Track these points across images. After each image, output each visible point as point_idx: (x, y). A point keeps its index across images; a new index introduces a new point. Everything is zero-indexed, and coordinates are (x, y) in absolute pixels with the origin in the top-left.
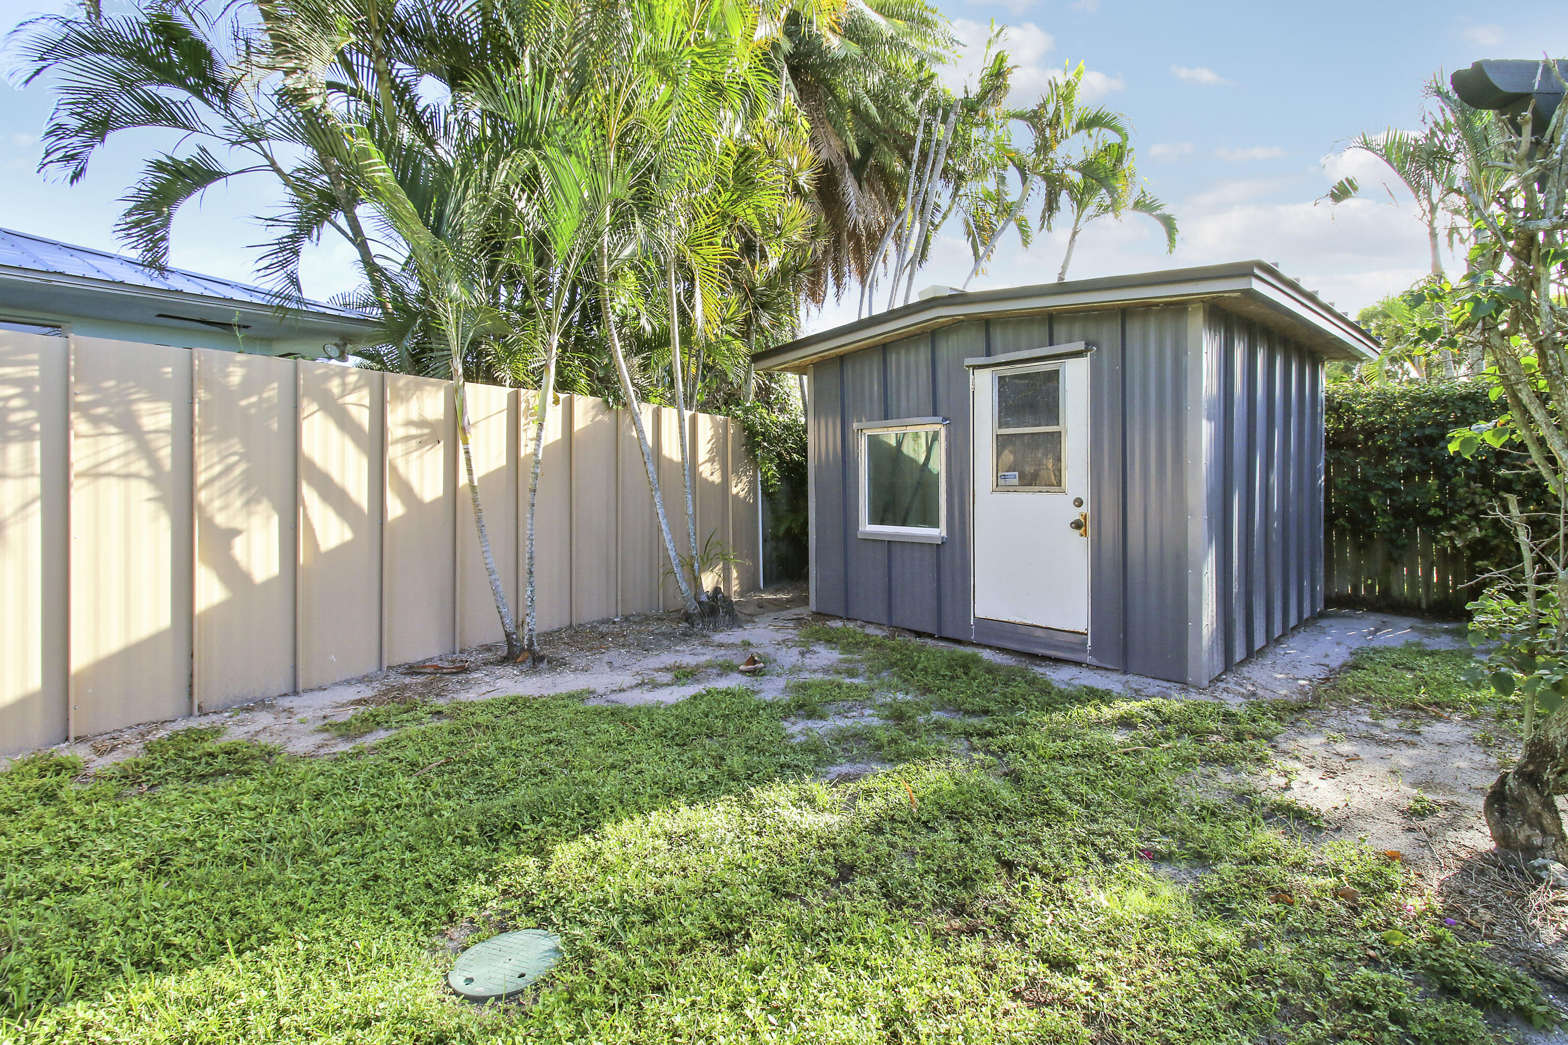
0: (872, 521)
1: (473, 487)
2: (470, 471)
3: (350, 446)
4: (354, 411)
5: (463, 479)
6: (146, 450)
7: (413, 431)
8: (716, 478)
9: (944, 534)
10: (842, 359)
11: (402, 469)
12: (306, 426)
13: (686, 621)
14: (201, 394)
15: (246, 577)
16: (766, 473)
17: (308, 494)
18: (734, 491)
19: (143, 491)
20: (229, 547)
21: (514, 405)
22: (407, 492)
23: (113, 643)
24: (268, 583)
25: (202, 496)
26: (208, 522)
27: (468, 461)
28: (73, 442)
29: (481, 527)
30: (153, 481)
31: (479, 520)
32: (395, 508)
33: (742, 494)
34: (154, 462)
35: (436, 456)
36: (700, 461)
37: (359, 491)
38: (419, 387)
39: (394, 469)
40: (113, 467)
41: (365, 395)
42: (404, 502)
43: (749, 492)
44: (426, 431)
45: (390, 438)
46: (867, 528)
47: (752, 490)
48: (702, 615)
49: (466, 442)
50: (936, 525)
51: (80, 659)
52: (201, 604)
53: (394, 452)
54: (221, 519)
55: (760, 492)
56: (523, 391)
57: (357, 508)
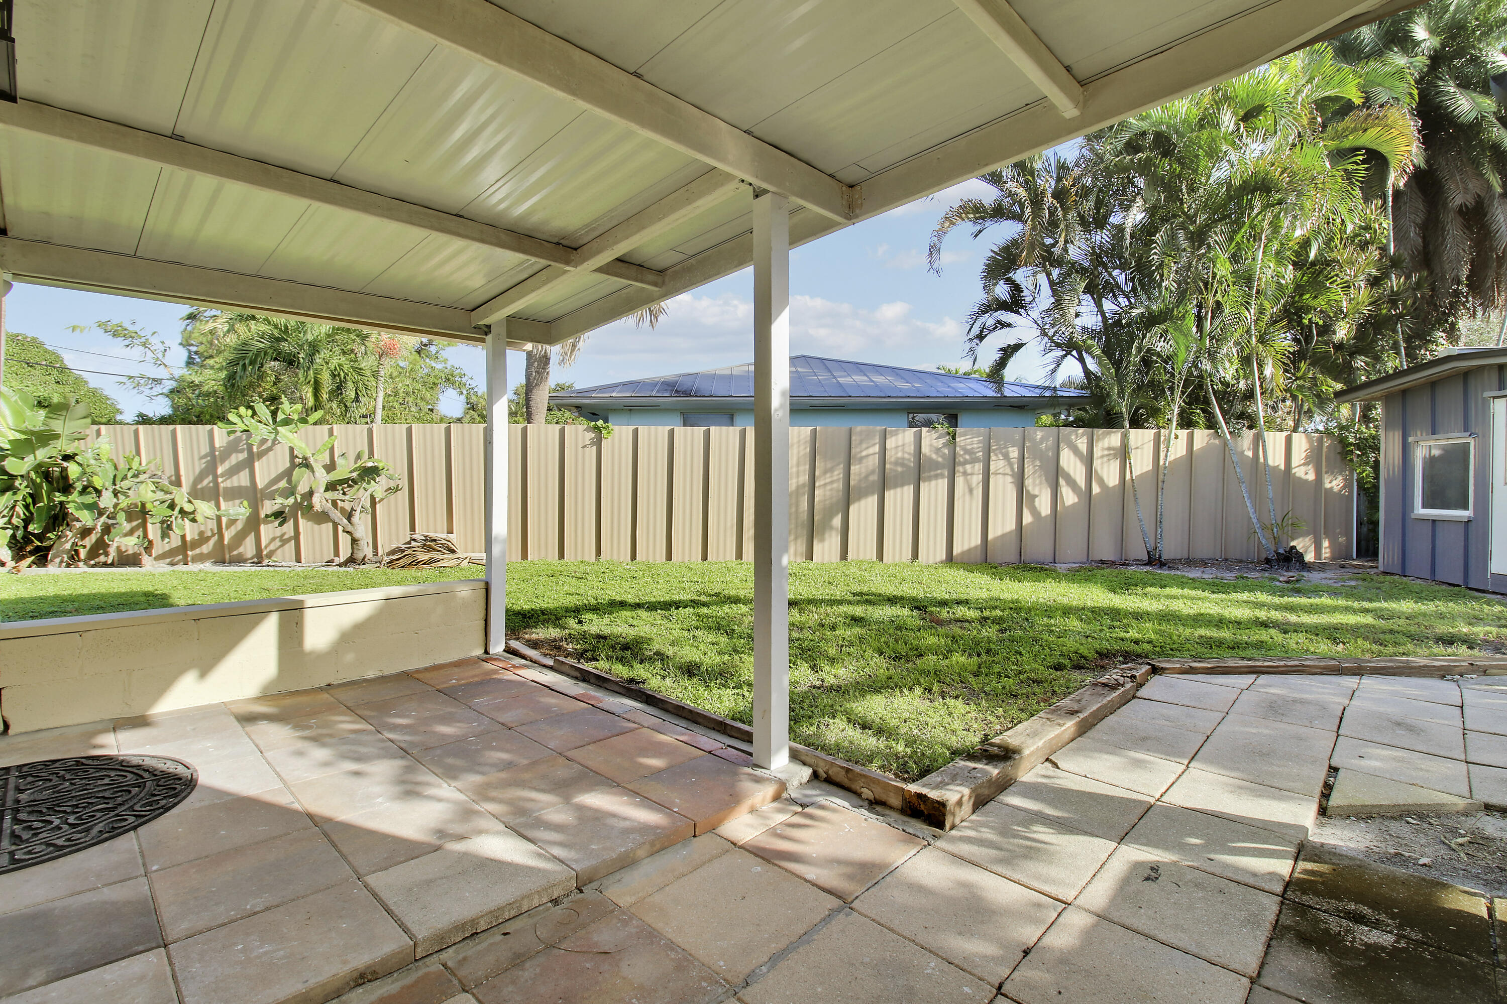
0: (1424, 506)
1: (1132, 480)
2: (1131, 473)
3: (1078, 463)
4: (1080, 446)
5: (1128, 477)
6: (1011, 465)
7: (1106, 452)
8: (1311, 477)
9: (1472, 515)
10: (1404, 393)
11: (1099, 471)
12: (1062, 454)
13: (1267, 563)
14: (1027, 444)
15: (1039, 514)
16: (1360, 473)
17: (1062, 482)
18: (1327, 485)
19: (1009, 479)
20: (1034, 502)
21: (1157, 437)
22: (1101, 482)
23: (999, 533)
24: (1046, 516)
25: (1026, 483)
26: (1028, 491)
27: (1131, 467)
28: (991, 463)
29: (1136, 499)
30: (1012, 476)
31: (1135, 495)
32: (1096, 489)
33: (1336, 489)
34: (1012, 469)
35: (1115, 465)
36: (1293, 465)
37: (1081, 482)
38: (1109, 433)
39: (1096, 471)
40: (1001, 471)
41: (1085, 439)
42: (1100, 487)
43: (1344, 487)
44: (1112, 452)
45: (1095, 456)
46: (1420, 511)
47: (1348, 485)
48: (1278, 560)
49: (1130, 459)
50: (1466, 507)
51: (990, 537)
52: (1024, 523)
53: (1097, 463)
54: (1032, 492)
55: (1355, 487)
56: (1162, 431)
57: (1080, 488)
